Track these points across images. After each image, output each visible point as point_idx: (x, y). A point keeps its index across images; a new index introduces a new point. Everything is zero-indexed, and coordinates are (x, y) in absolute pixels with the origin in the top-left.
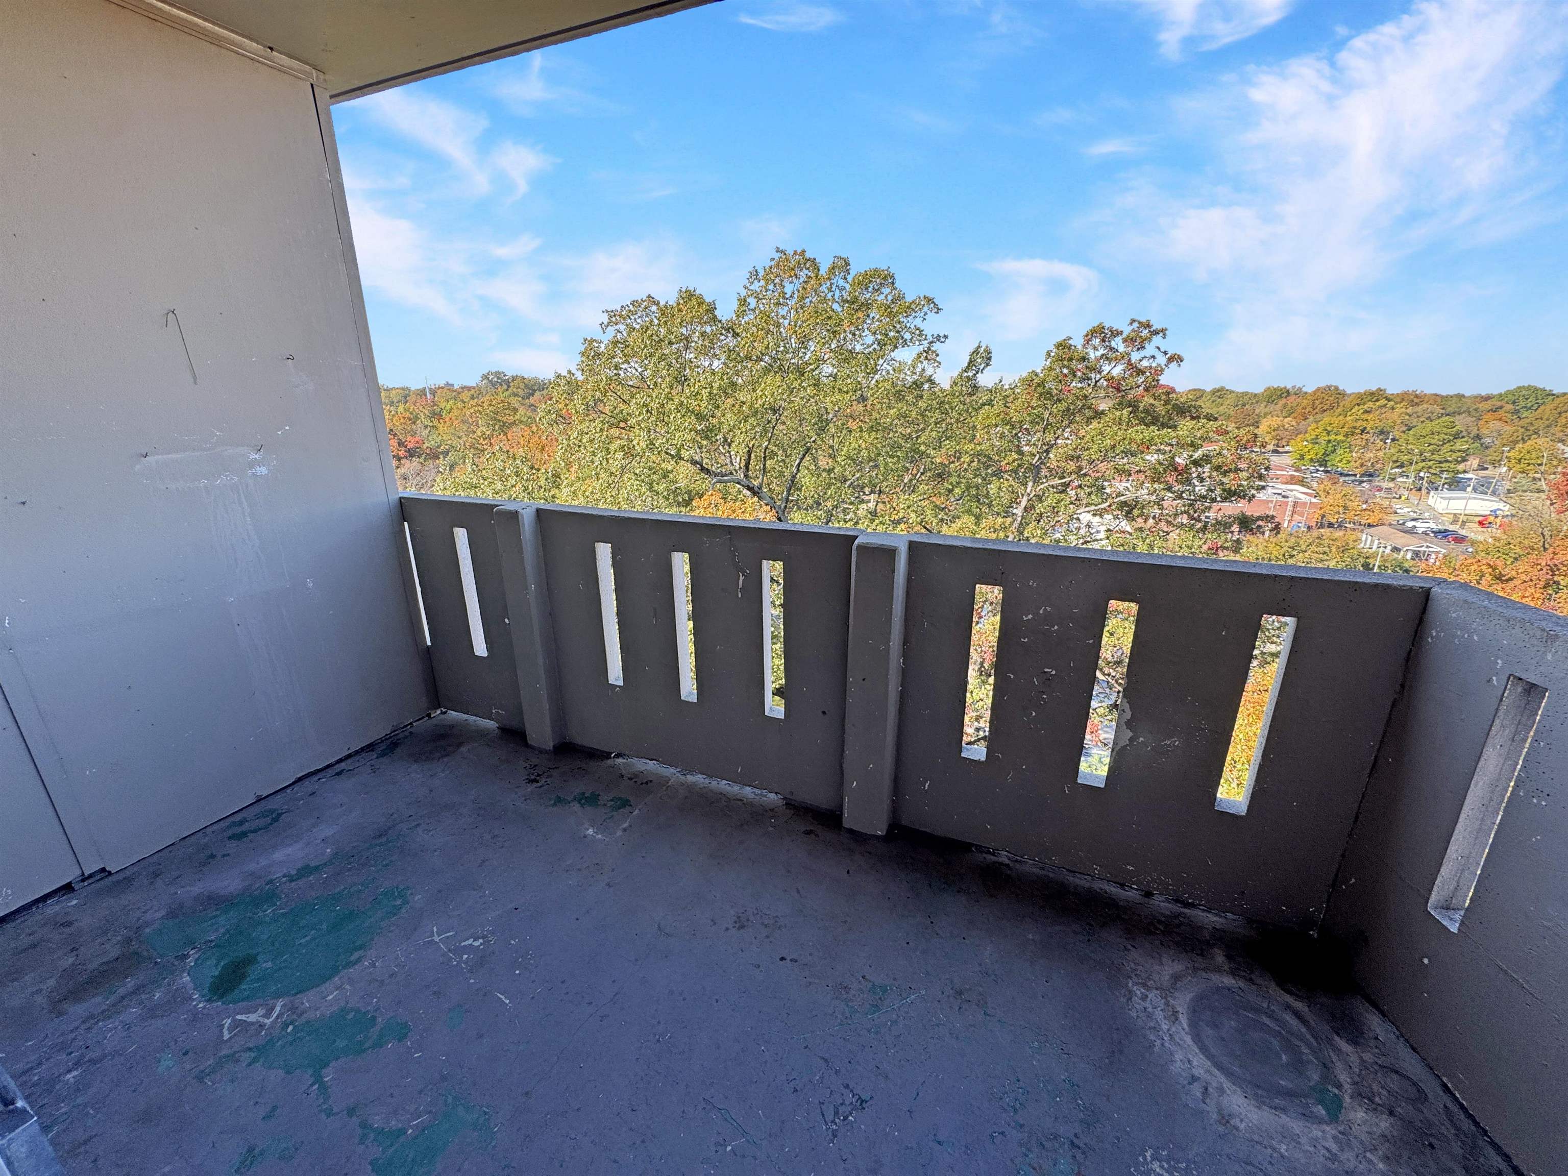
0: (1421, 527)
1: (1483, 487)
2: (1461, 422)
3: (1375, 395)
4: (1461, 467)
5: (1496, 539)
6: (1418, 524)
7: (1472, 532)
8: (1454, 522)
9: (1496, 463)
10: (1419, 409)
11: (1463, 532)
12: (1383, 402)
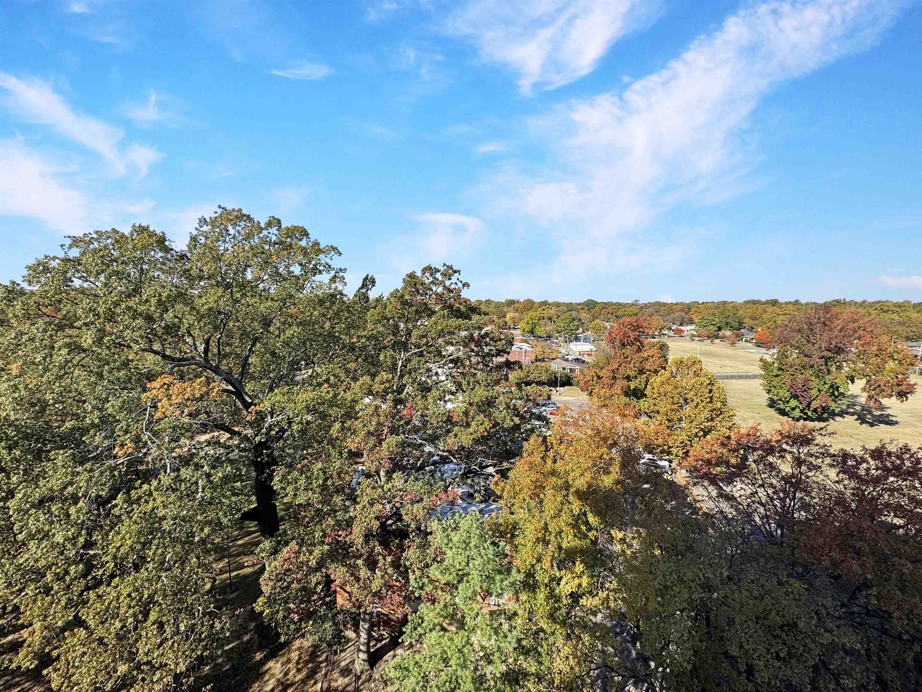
0: (570, 358)
1: (586, 340)
2: (574, 313)
3: (545, 303)
4: (577, 332)
5: (594, 361)
6: (569, 357)
7: (586, 358)
8: (580, 355)
9: (587, 330)
10: (560, 309)
11: (583, 359)
12: (547, 306)
